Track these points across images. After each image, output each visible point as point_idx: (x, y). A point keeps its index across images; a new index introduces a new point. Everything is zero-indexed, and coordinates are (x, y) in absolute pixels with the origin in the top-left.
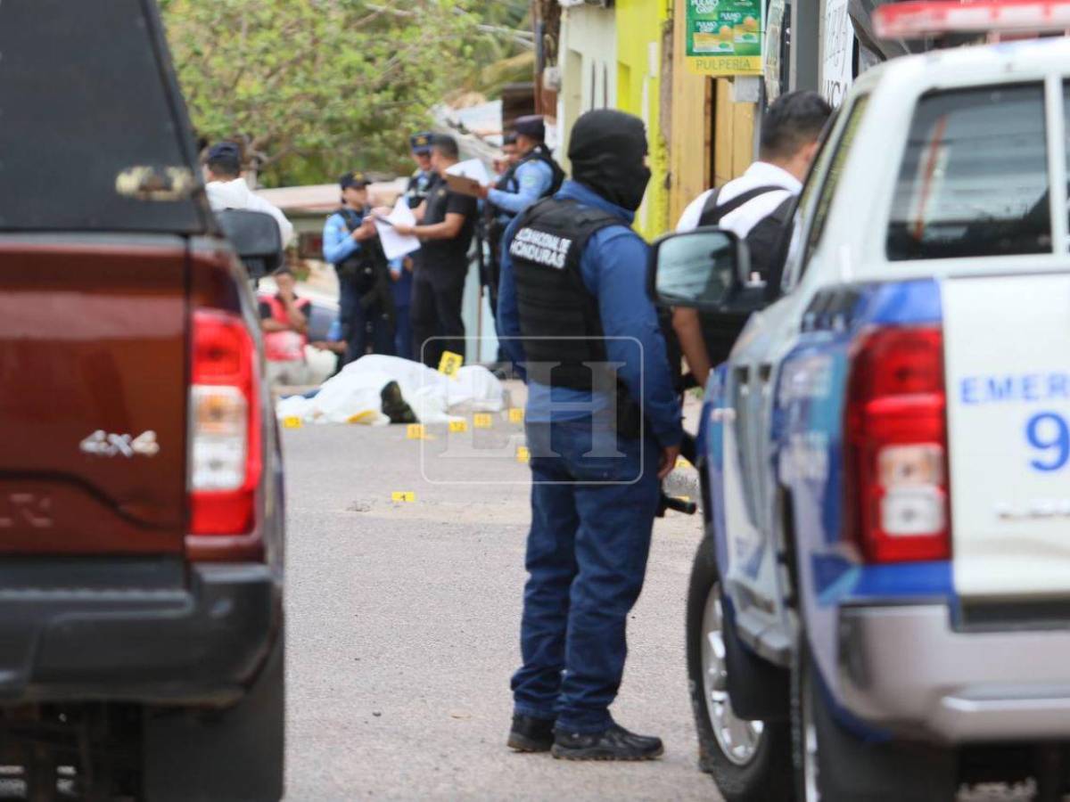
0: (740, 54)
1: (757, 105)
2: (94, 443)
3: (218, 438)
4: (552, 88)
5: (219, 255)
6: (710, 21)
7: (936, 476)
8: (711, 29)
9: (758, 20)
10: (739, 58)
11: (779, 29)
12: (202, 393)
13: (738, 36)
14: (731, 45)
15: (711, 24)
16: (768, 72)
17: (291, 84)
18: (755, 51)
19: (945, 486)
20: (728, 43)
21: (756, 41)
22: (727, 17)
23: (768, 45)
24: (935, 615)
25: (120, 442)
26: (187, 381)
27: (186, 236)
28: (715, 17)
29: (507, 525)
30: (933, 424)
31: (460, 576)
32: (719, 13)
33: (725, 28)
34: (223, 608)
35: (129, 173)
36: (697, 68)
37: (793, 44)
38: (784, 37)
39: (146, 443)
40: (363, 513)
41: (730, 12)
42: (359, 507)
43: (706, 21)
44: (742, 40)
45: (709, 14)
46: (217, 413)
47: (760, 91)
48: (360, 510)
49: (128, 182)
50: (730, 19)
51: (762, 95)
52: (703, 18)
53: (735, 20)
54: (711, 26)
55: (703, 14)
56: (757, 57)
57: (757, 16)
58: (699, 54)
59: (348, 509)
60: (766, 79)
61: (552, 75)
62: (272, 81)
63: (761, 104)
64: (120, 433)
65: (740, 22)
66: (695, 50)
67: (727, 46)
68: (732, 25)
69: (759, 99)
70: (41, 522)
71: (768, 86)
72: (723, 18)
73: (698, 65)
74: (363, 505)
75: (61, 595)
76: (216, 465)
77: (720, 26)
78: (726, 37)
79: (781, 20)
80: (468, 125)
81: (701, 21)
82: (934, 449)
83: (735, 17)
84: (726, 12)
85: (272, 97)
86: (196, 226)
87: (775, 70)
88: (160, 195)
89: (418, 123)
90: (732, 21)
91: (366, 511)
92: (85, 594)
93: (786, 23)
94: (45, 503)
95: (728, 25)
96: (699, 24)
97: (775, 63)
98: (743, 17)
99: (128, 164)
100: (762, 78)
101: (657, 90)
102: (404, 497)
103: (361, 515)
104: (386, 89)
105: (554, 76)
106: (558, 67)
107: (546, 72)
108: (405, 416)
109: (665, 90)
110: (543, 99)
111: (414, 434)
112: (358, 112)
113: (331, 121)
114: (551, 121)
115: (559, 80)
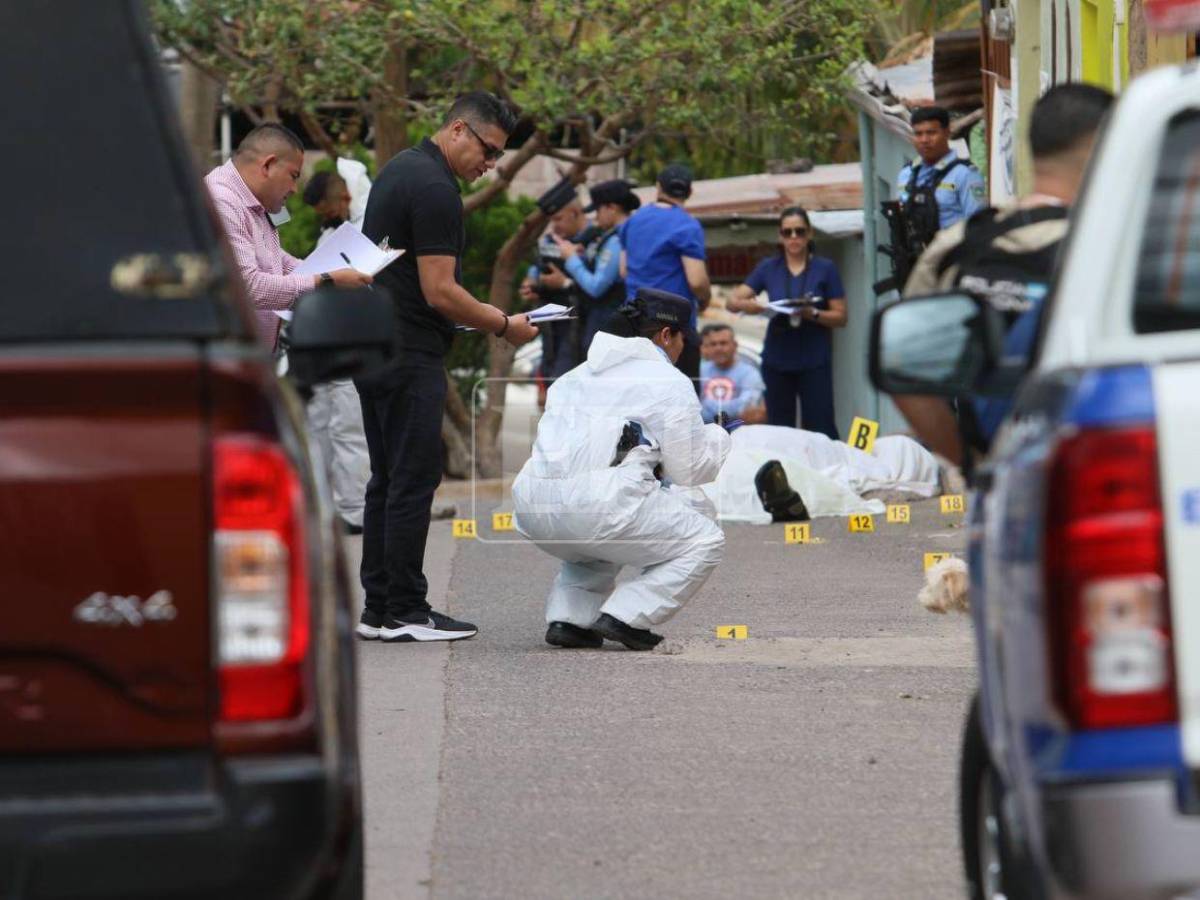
2: (91, 611)
3: (252, 596)
4: (1003, 38)
5: (247, 365)
7: (1153, 615)
12: (229, 541)
19: (1166, 626)
24: (1158, 794)
25: (126, 608)
26: (208, 525)
27: (202, 341)
29: (866, 667)
30: (1146, 551)
31: (776, 742)
34: (261, 814)
35: (128, 262)
39: (159, 605)
40: (675, 657)
42: (668, 649)
46: (251, 566)
48: (670, 653)
49: (128, 275)
61: (1000, 20)
62: (627, 35)
64: (125, 594)
70: (31, 713)
74: (673, 645)
75: (54, 805)
76: (252, 631)
80: (897, 91)
82: (1151, 583)
85: (625, 56)
86: (213, 328)
88: (168, 291)
89: (830, 88)
91: (678, 654)
92: (86, 803)
94: (34, 688)
99: (125, 254)
101: (1126, 41)
102: (733, 632)
103: (670, 659)
104: (783, 39)
105: (1003, 20)
106: (1010, 8)
107: (993, 15)
108: (792, 510)
109: (1136, 41)
110: (991, 52)
111: (794, 537)
112: (745, 73)
113: (708, 87)
114: (1003, 84)
115: (1011, 25)
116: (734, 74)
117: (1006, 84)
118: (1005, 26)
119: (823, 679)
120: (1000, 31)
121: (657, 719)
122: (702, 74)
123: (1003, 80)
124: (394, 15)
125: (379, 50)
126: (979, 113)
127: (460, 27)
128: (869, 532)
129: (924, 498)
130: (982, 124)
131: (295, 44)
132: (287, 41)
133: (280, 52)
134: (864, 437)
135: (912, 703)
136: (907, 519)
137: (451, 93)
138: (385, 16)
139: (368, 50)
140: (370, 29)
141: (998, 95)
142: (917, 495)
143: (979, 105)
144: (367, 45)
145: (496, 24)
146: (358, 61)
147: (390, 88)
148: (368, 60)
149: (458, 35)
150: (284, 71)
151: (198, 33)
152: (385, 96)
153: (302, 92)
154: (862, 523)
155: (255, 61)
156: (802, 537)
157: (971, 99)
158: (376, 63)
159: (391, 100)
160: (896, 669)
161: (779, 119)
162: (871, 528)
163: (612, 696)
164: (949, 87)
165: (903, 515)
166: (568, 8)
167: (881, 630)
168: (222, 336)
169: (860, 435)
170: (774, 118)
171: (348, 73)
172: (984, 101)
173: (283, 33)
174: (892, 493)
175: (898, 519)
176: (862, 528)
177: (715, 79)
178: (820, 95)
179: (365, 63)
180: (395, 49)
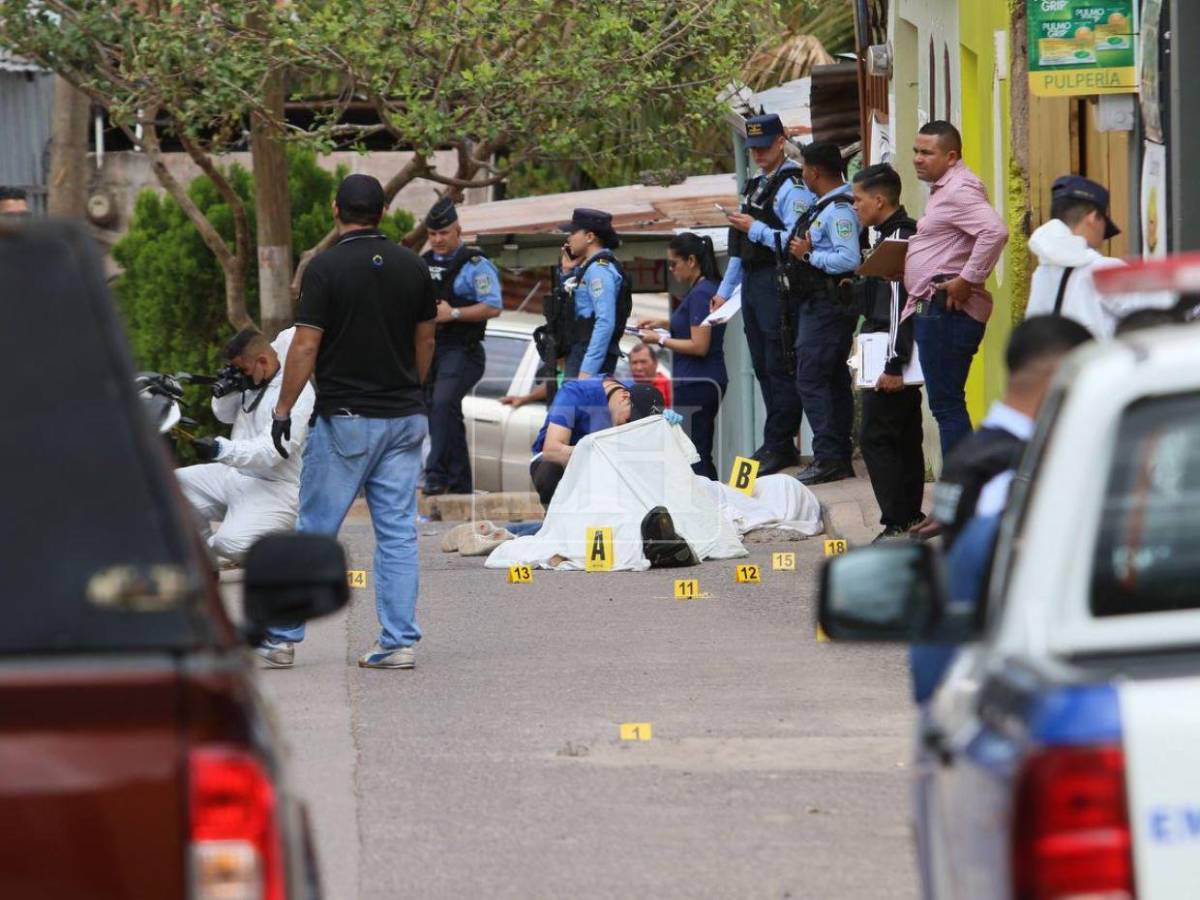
0: (1104, 65)
1: (1131, 133)
4: (880, 73)
6: (1061, 21)
8: (1064, 33)
9: (1128, 17)
10: (1103, 70)
11: (1155, 31)
12: (210, 852)
13: (1102, 40)
14: (1092, 53)
15: (1063, 25)
16: (1143, 90)
17: (533, 66)
18: (1126, 60)
20: (1087, 50)
21: (1127, 47)
22: (1085, 14)
23: (1142, 51)
26: (185, 834)
27: (178, 653)
28: (1069, 16)
29: (771, 772)
32: (1074, 9)
33: (1083, 30)
36: (1046, 87)
37: (1174, 51)
38: (1163, 43)
40: (581, 760)
41: (1089, 8)
42: (574, 750)
43: (1056, 22)
44: (1108, 46)
45: (1059, 12)
46: (226, 875)
47: (1134, 114)
48: (576, 755)
49: (106, 587)
50: (1090, 17)
51: (1137, 120)
52: (1051, 18)
53: (1097, 19)
54: (1062, 29)
55: (1050, 12)
56: (1130, 68)
57: (1127, 11)
58: (1047, 67)
59: (559, 753)
60: (1141, 99)
61: (878, 56)
63: (1137, 135)
65: (1103, 21)
66: (1042, 63)
67: (1088, 55)
68: (1092, 25)
69: (1134, 125)
71: (1145, 110)
72: (1079, 16)
73: (1047, 83)
74: (579, 746)
77: (1075, 28)
78: (1083, 43)
79: (1157, 18)
81: (1050, 22)
83: (1096, 14)
84: (1083, 8)
85: (503, 83)
86: (188, 639)
87: (1153, 87)
88: (145, 604)
89: (708, 112)
90: (1092, 20)
91: (583, 755)
93: (1164, 24)
95: (1087, 25)
96: (1046, 25)
97: (1152, 79)
98: (1108, 13)
99: (104, 562)
100: (1136, 96)
101: (1008, 97)
102: (637, 730)
103: (577, 762)
104: (660, 67)
105: (881, 57)
106: (887, 44)
107: (871, 51)
108: (679, 556)
109: (1018, 97)
110: (868, 87)
111: (684, 593)
112: (624, 100)
113: (586, 113)
114: (880, 117)
115: (889, 61)
116: (613, 101)
117: (883, 120)
118: (882, 62)
119: (730, 788)
120: (877, 67)
121: (570, 841)
122: (580, 102)
123: (881, 115)
124: (276, 42)
125: (259, 74)
126: (856, 145)
127: (342, 55)
128: (755, 583)
129: (807, 537)
130: (860, 156)
131: (175, 68)
132: (167, 65)
133: (161, 78)
134: (746, 475)
135: (820, 818)
136: (793, 567)
137: (332, 119)
138: (268, 43)
139: (247, 74)
140: (251, 55)
141: (876, 130)
142: (800, 534)
143: (857, 138)
144: (246, 69)
145: (377, 51)
146: (238, 85)
147: (270, 111)
148: (248, 84)
149: (339, 62)
150: (165, 95)
151: (78, 54)
152: (264, 120)
153: (182, 116)
154: (749, 573)
155: (136, 84)
156: (691, 593)
157: (848, 131)
158: (257, 87)
159: (272, 124)
160: (801, 773)
161: (656, 144)
162: (758, 579)
163: (523, 810)
164: (825, 120)
165: (788, 562)
166: (449, 36)
167: (781, 720)
168: (196, 649)
169: (741, 474)
170: (650, 143)
171: (229, 99)
172: (862, 134)
173: (163, 59)
174: (776, 533)
175: (784, 567)
176: (749, 578)
177: (594, 106)
178: (697, 121)
179: (244, 87)
180: (275, 74)
